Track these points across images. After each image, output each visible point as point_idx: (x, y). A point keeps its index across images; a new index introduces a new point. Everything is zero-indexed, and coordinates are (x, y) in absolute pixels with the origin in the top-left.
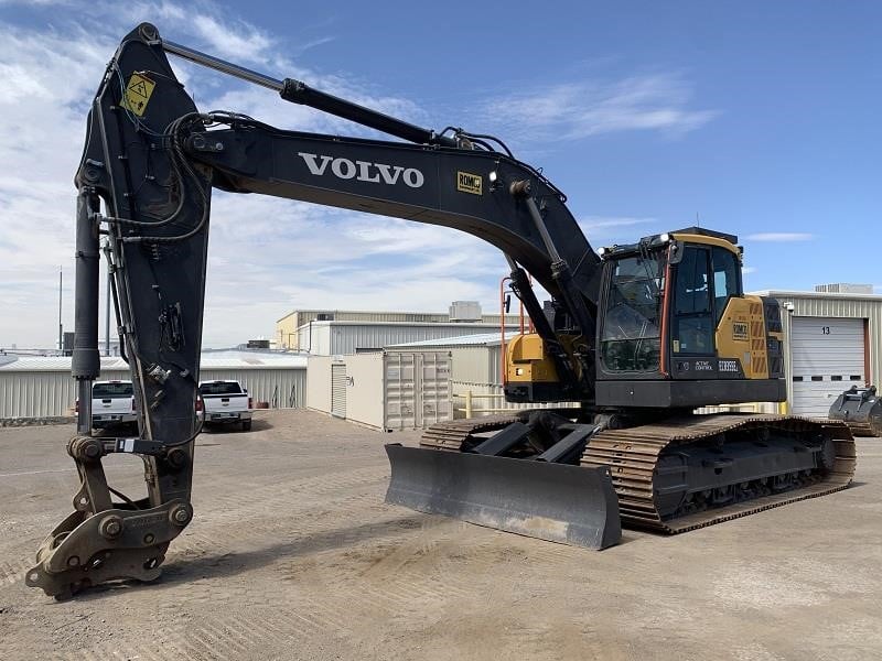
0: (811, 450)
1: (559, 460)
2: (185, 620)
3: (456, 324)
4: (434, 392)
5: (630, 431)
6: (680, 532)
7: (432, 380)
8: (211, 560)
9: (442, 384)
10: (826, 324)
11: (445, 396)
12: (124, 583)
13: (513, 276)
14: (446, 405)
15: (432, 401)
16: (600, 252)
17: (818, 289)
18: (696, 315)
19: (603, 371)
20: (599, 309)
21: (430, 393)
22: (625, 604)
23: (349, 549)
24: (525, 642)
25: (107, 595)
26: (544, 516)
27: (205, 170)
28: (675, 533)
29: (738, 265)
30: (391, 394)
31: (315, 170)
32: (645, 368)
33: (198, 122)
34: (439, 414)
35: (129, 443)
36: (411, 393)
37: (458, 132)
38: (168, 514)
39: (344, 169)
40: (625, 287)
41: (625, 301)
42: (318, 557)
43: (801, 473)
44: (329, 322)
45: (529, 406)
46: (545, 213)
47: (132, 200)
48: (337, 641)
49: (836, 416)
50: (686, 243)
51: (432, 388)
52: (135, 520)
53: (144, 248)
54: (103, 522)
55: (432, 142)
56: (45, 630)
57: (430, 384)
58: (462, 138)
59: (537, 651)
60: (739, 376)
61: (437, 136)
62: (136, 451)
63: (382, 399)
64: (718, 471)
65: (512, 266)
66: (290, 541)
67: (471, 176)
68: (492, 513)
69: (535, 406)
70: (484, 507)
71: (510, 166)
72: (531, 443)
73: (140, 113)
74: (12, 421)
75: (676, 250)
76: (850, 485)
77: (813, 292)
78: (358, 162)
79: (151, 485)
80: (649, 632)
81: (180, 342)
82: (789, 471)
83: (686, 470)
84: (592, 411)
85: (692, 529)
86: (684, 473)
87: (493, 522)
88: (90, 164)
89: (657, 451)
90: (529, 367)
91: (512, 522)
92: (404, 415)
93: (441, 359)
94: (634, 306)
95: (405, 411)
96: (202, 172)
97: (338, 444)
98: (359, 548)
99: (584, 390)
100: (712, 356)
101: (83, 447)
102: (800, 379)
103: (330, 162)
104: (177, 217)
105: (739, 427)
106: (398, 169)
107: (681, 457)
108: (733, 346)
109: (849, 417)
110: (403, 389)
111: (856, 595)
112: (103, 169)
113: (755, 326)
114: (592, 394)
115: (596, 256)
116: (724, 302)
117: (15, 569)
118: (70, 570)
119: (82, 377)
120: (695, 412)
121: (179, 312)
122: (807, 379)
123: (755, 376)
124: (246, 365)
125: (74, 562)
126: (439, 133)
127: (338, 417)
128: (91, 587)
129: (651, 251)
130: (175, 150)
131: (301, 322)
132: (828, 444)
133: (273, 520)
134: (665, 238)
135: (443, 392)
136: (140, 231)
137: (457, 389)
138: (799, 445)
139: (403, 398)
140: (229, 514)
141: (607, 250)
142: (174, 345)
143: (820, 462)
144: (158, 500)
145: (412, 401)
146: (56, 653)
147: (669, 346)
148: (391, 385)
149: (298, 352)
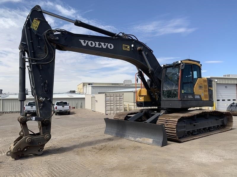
0: (220, 120)
1: (151, 122)
2: (48, 165)
3: (125, 86)
4: (119, 104)
5: (170, 115)
6: (184, 142)
7: (118, 101)
8: (56, 149)
9: (121, 102)
10: (226, 85)
11: (122, 105)
12: (33, 155)
13: (138, 73)
14: (122, 108)
15: (118, 107)
16: (162, 66)
17: (224, 76)
18: (188, 83)
19: (163, 98)
20: (162, 81)
21: (118, 104)
22: (167, 161)
23: (93, 146)
24: (139, 172)
25: (28, 158)
26: (146, 137)
27: (54, 45)
28: (182, 142)
29: (200, 69)
30: (107, 105)
31: (84, 44)
32: (175, 97)
33: (52, 32)
34: (120, 110)
35: (34, 118)
36: (113, 104)
37: (123, 34)
38: (44, 137)
39: (92, 44)
40: (169, 75)
41: (169, 79)
42: (85, 148)
43: (218, 126)
44: (91, 86)
45: (143, 108)
46: (147, 56)
47: (34, 53)
48: (89, 171)
49: (229, 110)
50: (185, 63)
51: (118, 103)
52: (36, 138)
53: (37, 66)
54: (27, 139)
55: (116, 36)
56: (11, 167)
57: (118, 102)
58: (124, 35)
59: (142, 174)
60: (200, 99)
61: (117, 35)
62: (36, 120)
63: (105, 106)
64: (195, 125)
65: (138, 70)
66: (78, 144)
67: (126, 46)
68: (133, 136)
69: (144, 108)
70: (130, 135)
71: (137, 43)
72: (143, 118)
73: (36, 29)
74: (7, 112)
75: (183, 65)
76: (232, 129)
77: (223, 77)
78: (95, 42)
79: (40, 129)
80: (173, 169)
81: (47, 91)
82: (214, 125)
83: (186, 125)
84: (160, 109)
85: (187, 141)
86: (185, 126)
87: (133, 139)
88: (23, 43)
89: (177, 120)
90: (143, 97)
91: (137, 139)
92: (111, 110)
93: (120, 95)
94: (172, 81)
95: (111, 109)
96: (53, 45)
97: (93, 118)
98: (96, 146)
99: (158, 104)
100: (193, 94)
101: (21, 119)
102: (219, 100)
103: (88, 42)
104: (46, 57)
105: (200, 113)
106: (106, 44)
107: (184, 122)
108: (199, 91)
109: (232, 111)
110: (110, 103)
111: (231, 159)
112: (26, 45)
113: (205, 86)
114: (160, 105)
115: (161, 67)
116: (196, 79)
117: (5, 151)
118: (18, 152)
119: (21, 100)
120: (188, 109)
121: (47, 83)
122: (221, 100)
123: (205, 100)
124: (69, 97)
125: (19, 150)
126: (118, 34)
127: (93, 111)
128: (24, 156)
129: (176, 65)
130: (45, 39)
131: (84, 85)
132: (225, 118)
133: (74, 138)
134: (180, 62)
135: (121, 104)
136: (36, 61)
137: (125, 103)
138: (217, 118)
139: (110, 106)
140: (62, 137)
141: (164, 65)
142: (46, 92)
143: (223, 123)
144: (42, 133)
145: (113, 107)
146: (13, 174)
147: (181, 91)
148: (107, 102)
149: (83, 93)
